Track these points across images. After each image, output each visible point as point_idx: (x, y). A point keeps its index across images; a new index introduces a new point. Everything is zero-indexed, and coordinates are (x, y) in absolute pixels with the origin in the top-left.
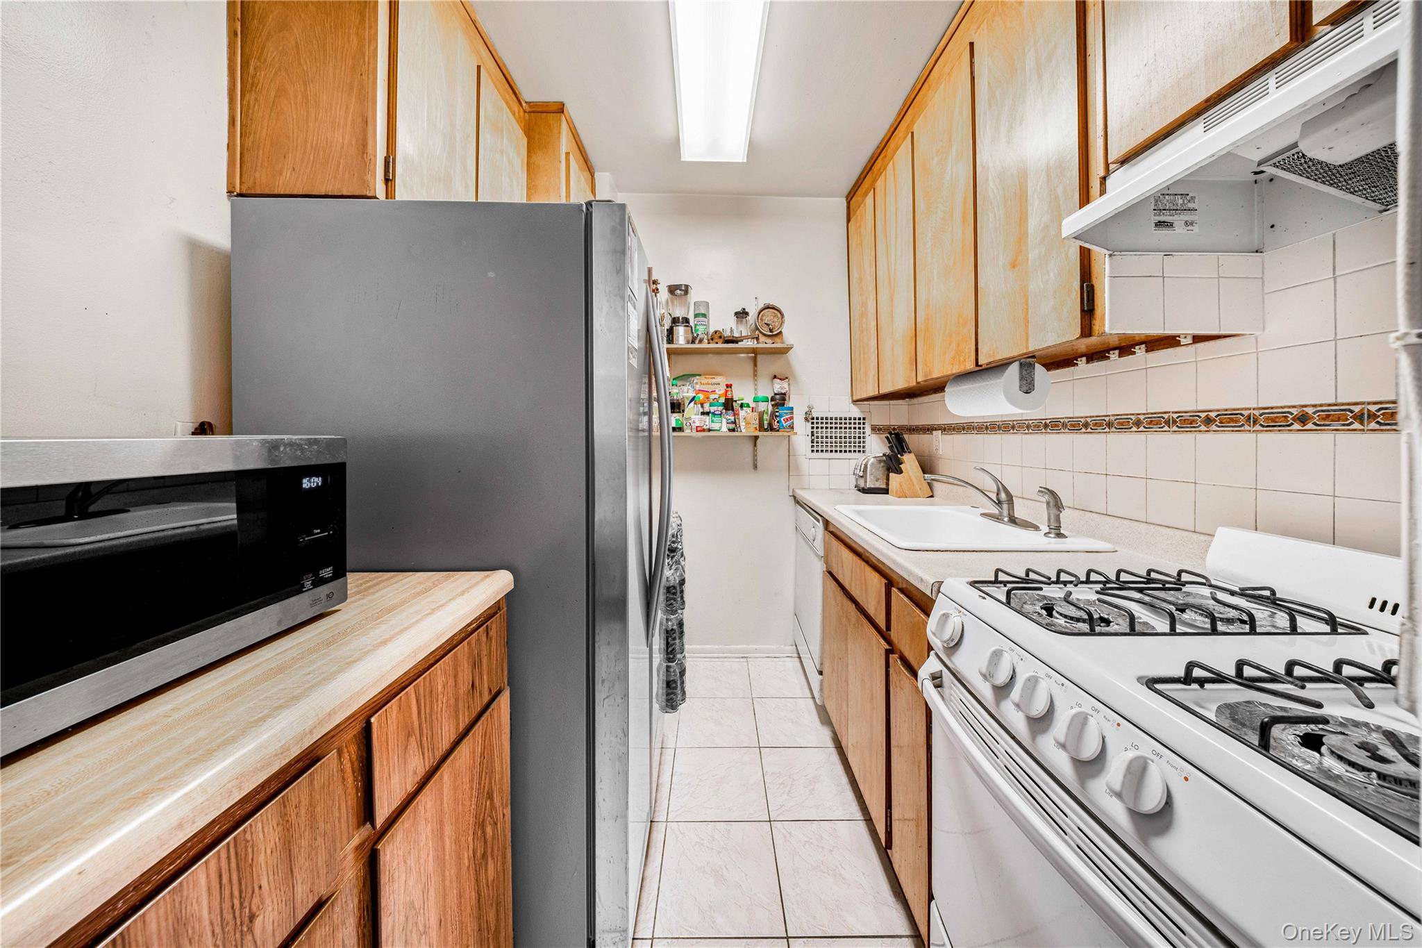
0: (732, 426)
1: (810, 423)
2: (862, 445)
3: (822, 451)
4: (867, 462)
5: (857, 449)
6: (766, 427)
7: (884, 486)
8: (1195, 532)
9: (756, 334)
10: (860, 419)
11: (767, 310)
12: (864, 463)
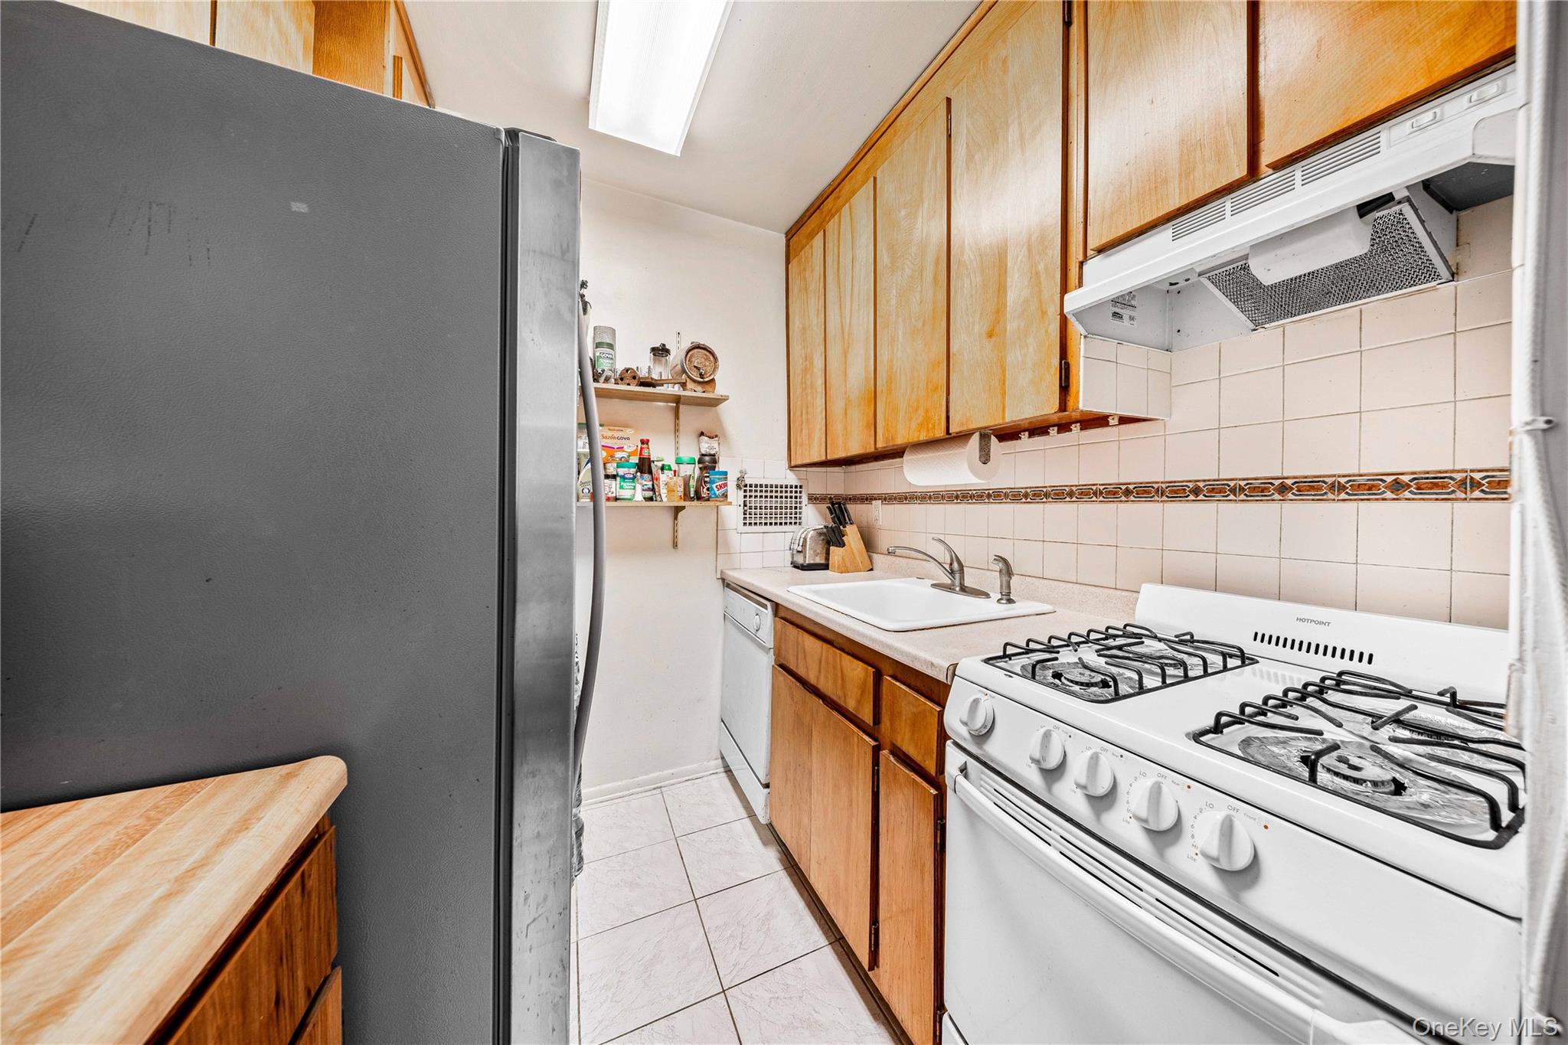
0: (649, 494)
1: (743, 491)
2: (798, 516)
3: (755, 524)
4: (807, 534)
5: (793, 521)
6: (692, 496)
7: (823, 562)
8: (1116, 589)
9: (682, 376)
10: (796, 487)
11: (696, 350)
12: (803, 536)
